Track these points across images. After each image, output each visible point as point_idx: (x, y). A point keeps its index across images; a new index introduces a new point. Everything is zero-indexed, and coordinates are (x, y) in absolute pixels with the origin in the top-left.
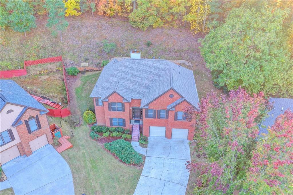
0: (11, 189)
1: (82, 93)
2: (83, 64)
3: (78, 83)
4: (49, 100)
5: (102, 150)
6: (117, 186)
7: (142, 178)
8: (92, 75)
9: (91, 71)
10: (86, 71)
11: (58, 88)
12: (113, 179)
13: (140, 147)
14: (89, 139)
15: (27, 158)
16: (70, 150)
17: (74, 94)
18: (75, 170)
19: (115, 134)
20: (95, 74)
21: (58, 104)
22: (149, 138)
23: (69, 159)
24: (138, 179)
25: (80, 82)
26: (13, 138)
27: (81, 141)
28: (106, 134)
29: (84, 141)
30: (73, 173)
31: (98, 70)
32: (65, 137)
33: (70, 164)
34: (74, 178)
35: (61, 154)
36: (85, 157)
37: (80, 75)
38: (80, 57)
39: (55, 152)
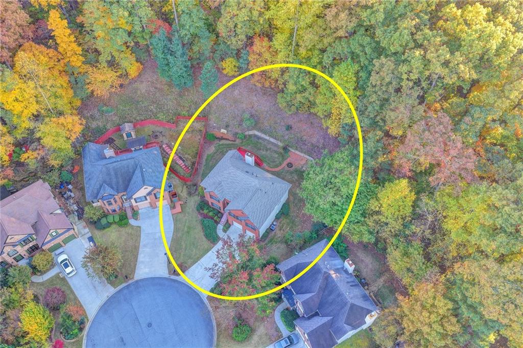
0: (140, 227)
1: (210, 161)
2: (223, 131)
3: (212, 150)
4: (183, 161)
5: (198, 222)
6: (194, 251)
7: (210, 252)
8: (225, 145)
9: (226, 139)
10: (222, 139)
11: (194, 150)
12: (194, 245)
13: (221, 230)
14: (195, 209)
15: (153, 210)
16: (179, 214)
17: (204, 160)
18: (176, 230)
19: (211, 214)
20: (228, 145)
21: (188, 168)
22: (232, 226)
23: (176, 221)
24: (208, 252)
25: (214, 149)
26: (146, 199)
27: (189, 209)
28: (205, 211)
29: (191, 210)
30: (174, 231)
31: (232, 141)
32: (180, 202)
33: (174, 225)
34: (173, 235)
35: (172, 215)
36: (186, 222)
37: (217, 141)
38: (224, 121)
39: (170, 212)
